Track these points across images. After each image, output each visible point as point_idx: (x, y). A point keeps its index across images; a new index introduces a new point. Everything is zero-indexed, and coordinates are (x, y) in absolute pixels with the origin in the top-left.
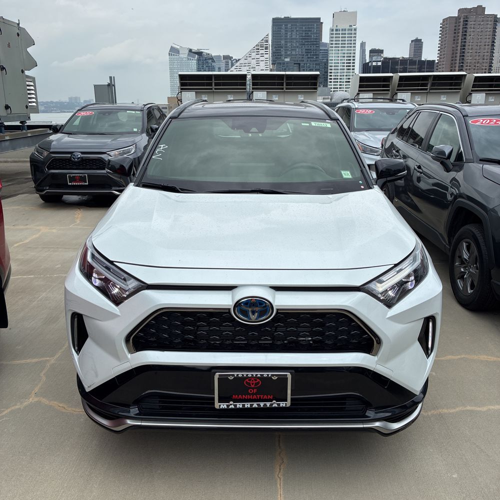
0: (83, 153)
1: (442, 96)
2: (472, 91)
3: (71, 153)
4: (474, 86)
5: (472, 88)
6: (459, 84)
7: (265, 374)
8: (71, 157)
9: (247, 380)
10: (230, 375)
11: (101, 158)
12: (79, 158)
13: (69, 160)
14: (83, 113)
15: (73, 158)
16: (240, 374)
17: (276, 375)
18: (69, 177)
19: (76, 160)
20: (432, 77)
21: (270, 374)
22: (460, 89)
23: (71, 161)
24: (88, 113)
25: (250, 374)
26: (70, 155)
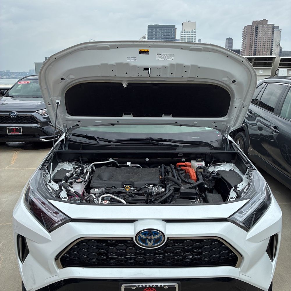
0: (18, 112)
1: (260, 71)
2: (279, 67)
3: (10, 112)
4: (280, 64)
5: (279, 65)
6: (271, 63)
7: (159, 285)
8: (9, 115)
9: (146, 289)
10: (133, 286)
11: (31, 115)
12: (15, 115)
13: (8, 117)
14: (22, 82)
15: (12, 115)
16: (141, 285)
17: (167, 286)
18: (8, 129)
19: (13, 116)
20: (254, 59)
21: (163, 284)
22: (271, 66)
23: (10, 117)
24: (26, 82)
25: (148, 285)
26: (9, 113)
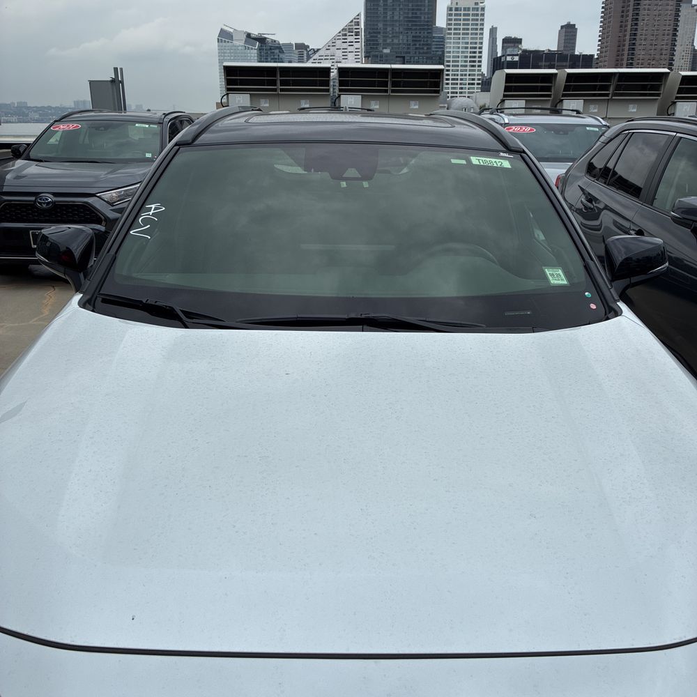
0: (55, 194)
1: (631, 106)
2: (677, 98)
3: (36, 194)
4: (680, 91)
5: (678, 93)
6: (657, 88)
8: (35, 201)
11: (87, 203)
12: (48, 203)
13: (32, 206)
14: (63, 127)
15: (39, 203)
18: (33, 234)
19: (44, 206)
20: (617, 76)
22: (658, 95)
23: (37, 208)
24: (71, 126)
26: (33, 198)
